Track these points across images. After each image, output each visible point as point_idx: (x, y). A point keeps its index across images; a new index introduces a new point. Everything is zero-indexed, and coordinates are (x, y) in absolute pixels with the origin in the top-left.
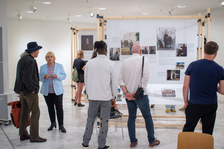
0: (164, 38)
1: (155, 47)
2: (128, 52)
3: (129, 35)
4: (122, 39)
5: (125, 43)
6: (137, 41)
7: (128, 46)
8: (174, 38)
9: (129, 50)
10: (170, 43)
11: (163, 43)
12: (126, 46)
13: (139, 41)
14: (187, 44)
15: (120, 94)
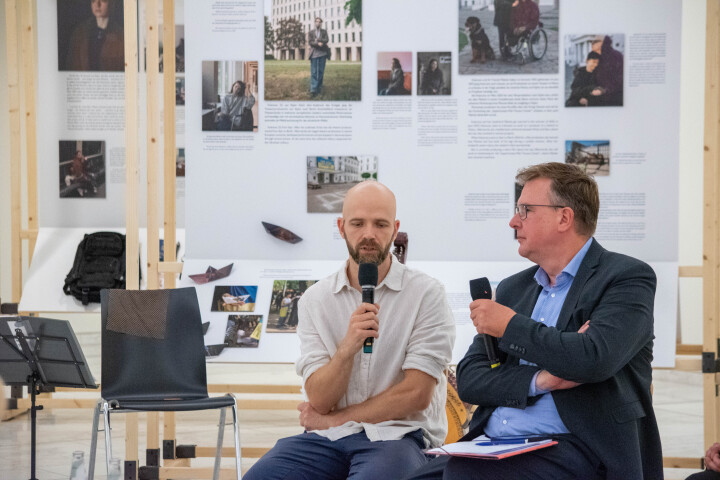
0: (497, 4)
1: (449, 54)
2: (303, 86)
4: (268, 12)
5: (287, 37)
6: (349, 20)
7: (302, 52)
8: (551, 3)
9: (308, 74)
10: (528, 31)
11: (493, 34)
12: (292, 52)
13: (359, 20)
14: (623, 37)
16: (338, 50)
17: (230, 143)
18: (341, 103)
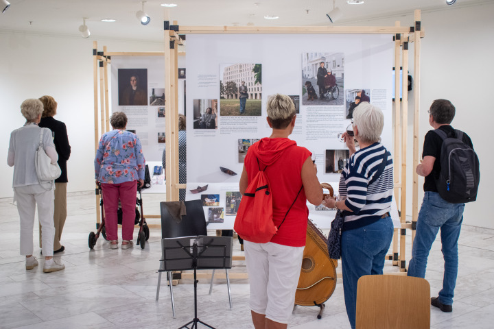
0: (318, 76)
1: (298, 96)
2: (237, 110)
3: (238, 69)
4: (222, 79)
5: (229, 89)
6: (256, 82)
7: (236, 95)
8: (340, 76)
9: (239, 104)
10: (331, 87)
11: (317, 88)
12: (232, 96)
13: (261, 83)
14: (369, 90)
15: (220, 207)
16: (252, 95)
17: (205, 134)
18: (253, 117)
